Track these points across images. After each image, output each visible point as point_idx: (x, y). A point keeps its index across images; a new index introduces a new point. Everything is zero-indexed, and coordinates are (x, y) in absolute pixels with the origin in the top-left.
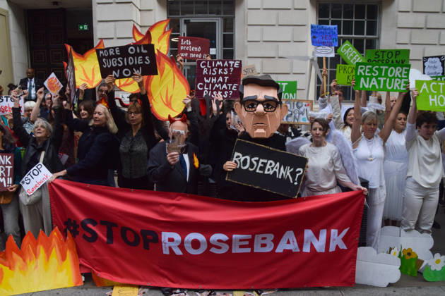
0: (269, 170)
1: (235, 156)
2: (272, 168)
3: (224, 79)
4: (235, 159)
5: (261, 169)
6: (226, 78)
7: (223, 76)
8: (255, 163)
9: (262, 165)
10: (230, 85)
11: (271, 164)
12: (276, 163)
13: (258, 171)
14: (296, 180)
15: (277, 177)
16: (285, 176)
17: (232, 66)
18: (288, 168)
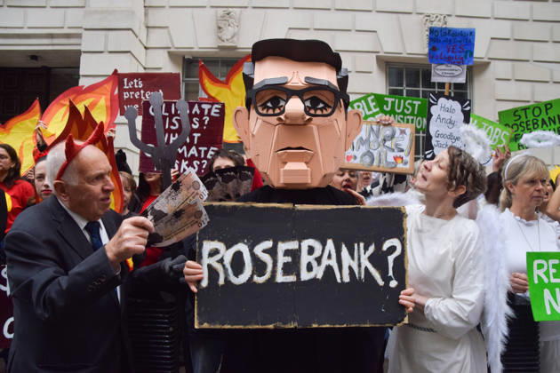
0: (310, 268)
1: (205, 252)
2: (319, 260)
3: (192, 138)
4: (206, 260)
5: (287, 269)
6: (196, 135)
7: (191, 132)
8: (267, 258)
9: (289, 259)
11: (311, 250)
12: (324, 245)
13: (280, 278)
14: (391, 273)
15: (339, 281)
16: (360, 273)
17: (206, 112)
18: (359, 245)
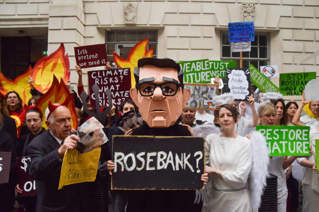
0: (161, 164)
1: (116, 157)
2: (165, 161)
3: (115, 88)
4: (116, 161)
5: (151, 165)
6: (118, 86)
7: (114, 84)
8: (142, 160)
9: (152, 160)
10: (122, 92)
11: (162, 156)
12: (168, 154)
13: (148, 169)
14: (197, 167)
15: (174, 170)
16: (183, 166)
17: (121, 74)
18: (183, 155)
